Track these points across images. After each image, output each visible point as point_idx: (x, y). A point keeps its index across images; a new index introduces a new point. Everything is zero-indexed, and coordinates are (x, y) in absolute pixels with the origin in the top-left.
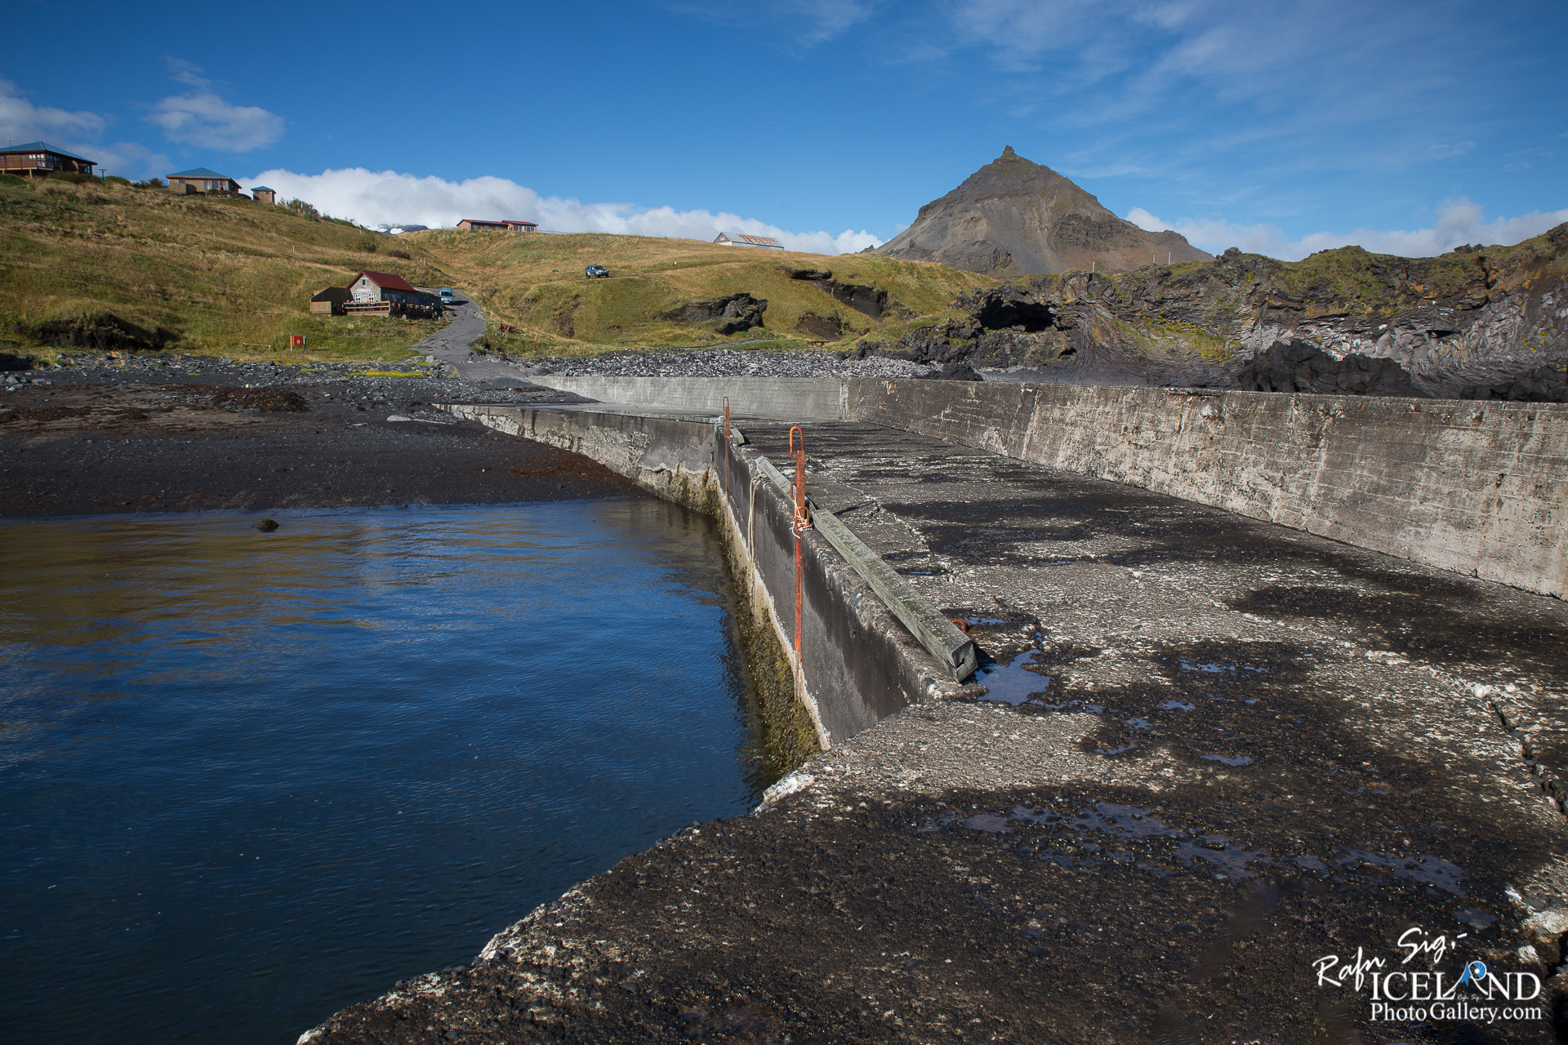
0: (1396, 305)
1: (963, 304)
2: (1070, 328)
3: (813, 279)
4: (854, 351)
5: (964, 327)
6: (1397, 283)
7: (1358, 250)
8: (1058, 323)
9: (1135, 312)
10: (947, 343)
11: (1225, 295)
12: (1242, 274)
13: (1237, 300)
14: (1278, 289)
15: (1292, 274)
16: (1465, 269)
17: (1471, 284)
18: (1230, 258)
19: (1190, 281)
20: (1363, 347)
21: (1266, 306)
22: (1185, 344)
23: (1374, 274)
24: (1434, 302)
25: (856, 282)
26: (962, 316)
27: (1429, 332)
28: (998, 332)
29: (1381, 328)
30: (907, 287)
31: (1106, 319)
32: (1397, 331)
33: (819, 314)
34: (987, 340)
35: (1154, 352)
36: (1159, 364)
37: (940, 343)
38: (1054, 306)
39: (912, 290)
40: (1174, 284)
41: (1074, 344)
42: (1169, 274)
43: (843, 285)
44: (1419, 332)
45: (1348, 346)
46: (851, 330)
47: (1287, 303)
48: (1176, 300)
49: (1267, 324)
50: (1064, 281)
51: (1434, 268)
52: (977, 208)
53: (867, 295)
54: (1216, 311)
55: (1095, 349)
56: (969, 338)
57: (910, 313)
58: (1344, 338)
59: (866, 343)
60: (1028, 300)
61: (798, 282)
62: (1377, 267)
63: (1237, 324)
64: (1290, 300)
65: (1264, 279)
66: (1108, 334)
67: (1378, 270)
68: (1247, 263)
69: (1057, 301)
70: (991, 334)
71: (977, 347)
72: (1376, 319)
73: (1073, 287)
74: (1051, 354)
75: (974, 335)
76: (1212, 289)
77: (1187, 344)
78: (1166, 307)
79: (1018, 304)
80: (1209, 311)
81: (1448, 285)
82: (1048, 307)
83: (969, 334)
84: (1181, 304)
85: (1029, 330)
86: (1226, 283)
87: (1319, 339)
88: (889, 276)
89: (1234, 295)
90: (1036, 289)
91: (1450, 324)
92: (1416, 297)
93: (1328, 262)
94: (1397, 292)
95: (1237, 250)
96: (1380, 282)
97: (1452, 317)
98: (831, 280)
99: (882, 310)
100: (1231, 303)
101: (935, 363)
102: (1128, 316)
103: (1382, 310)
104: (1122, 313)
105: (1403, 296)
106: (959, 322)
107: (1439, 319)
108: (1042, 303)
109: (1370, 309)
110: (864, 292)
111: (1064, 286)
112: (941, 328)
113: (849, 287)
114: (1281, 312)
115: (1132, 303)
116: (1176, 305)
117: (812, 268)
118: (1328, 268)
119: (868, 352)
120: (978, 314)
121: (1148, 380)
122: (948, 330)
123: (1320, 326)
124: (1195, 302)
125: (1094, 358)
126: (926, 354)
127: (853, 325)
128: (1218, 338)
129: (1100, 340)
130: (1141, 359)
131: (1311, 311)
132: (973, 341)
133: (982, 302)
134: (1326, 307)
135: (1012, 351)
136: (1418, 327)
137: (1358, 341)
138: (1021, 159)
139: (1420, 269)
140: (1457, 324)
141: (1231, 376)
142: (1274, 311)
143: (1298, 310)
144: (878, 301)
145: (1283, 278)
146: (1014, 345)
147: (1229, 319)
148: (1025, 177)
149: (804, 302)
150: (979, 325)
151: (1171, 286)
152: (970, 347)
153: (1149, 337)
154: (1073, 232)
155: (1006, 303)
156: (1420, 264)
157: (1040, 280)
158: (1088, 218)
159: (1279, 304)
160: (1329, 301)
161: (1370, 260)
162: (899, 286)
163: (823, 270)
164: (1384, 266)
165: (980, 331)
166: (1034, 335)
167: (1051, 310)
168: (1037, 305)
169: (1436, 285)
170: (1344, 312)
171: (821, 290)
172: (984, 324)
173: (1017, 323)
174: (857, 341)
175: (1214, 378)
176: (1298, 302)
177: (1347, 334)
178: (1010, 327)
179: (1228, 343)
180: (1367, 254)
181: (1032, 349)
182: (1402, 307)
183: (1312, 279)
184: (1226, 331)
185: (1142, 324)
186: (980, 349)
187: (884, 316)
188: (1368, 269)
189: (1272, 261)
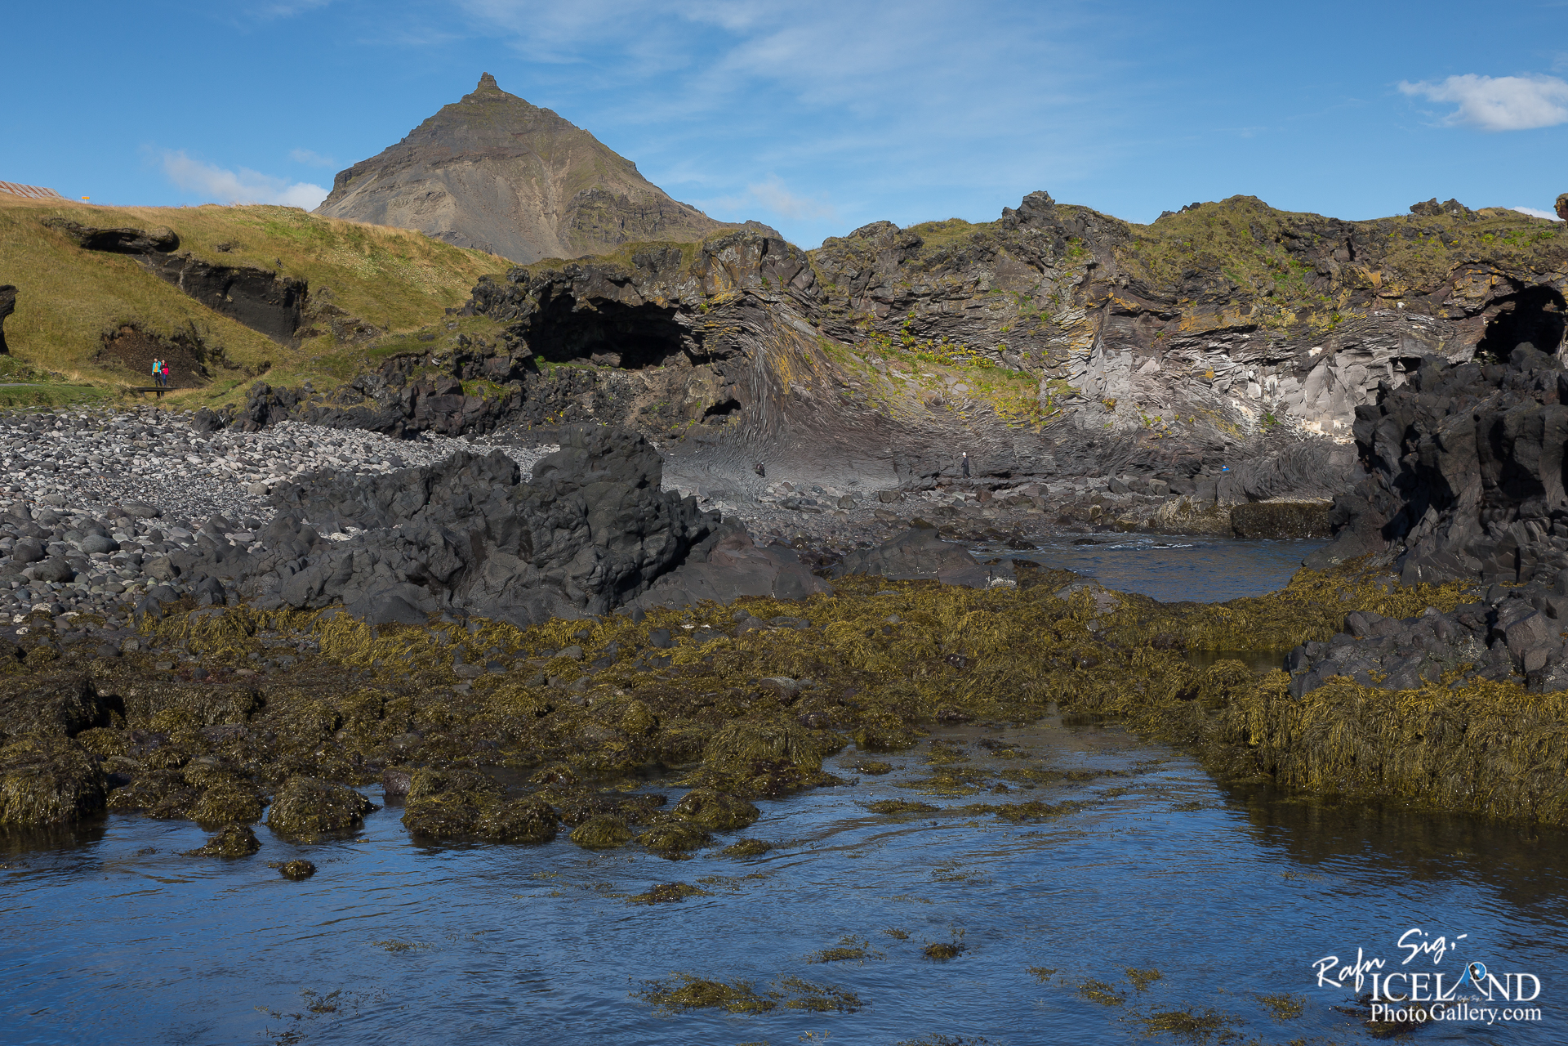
0: (1335, 309)
1: (488, 304)
2: (724, 357)
3: (136, 251)
4: (239, 409)
5: (492, 355)
6: (1335, 268)
7: (1255, 204)
8: (694, 348)
9: (854, 322)
10: (457, 390)
11: (1029, 287)
12: (1059, 246)
13: (1056, 298)
14: (1130, 276)
15: (1150, 245)
16: (1446, 241)
17: (1460, 270)
18: (1035, 213)
19: (961, 259)
20: (1282, 391)
21: (1108, 310)
22: (960, 388)
23: (1289, 250)
24: (1400, 304)
25: (235, 260)
26: (488, 331)
27: (1394, 361)
28: (566, 366)
29: (1312, 353)
30: (351, 273)
31: (803, 335)
32: (1340, 359)
33: (151, 327)
34: (543, 385)
35: (902, 404)
36: (913, 431)
37: (442, 389)
38: (686, 309)
39: (361, 282)
40: (930, 263)
41: (735, 392)
42: (917, 244)
43: (205, 266)
44: (1377, 360)
45: (1258, 388)
46: (228, 365)
47: (1147, 304)
48: (935, 297)
49: (1112, 346)
50: (708, 255)
51: (1395, 240)
52: (438, 177)
53: (262, 290)
54: (1014, 320)
55: (783, 401)
56: (506, 380)
57: (361, 330)
58: (1251, 374)
59: (269, 390)
60: (629, 298)
61: (98, 256)
62: (1293, 237)
63: (1058, 346)
64: (1152, 298)
65: (1104, 255)
66: (808, 368)
67: (1296, 243)
68: (1067, 222)
69: (693, 299)
70: (551, 371)
71: (524, 399)
72: (1304, 336)
73: (728, 269)
74: (683, 413)
75: (515, 374)
76: (1003, 276)
77: (963, 387)
78: (917, 312)
79: (607, 304)
80: (1002, 320)
81: (1423, 272)
82: (672, 311)
83: (505, 371)
84: (947, 306)
85: (628, 363)
86: (1030, 263)
87: (1210, 375)
88: (309, 250)
89: (1048, 288)
90: (647, 273)
91: (1429, 345)
92: (1367, 293)
93: (1209, 225)
94: (1336, 284)
95: (1046, 196)
96: (1303, 265)
97: (1433, 332)
98: (178, 253)
99: (296, 323)
100: (1044, 303)
101: (432, 435)
102: (843, 330)
103: (1312, 319)
104: (832, 324)
105: (1348, 292)
106: (482, 344)
107: (1410, 337)
108: (660, 302)
109: (1291, 318)
110: (254, 282)
111: (707, 265)
112: (443, 358)
113: (221, 270)
114: (1136, 323)
115: (849, 304)
116: (935, 307)
117: (131, 225)
118: (1210, 237)
119: (275, 412)
120: (523, 327)
121: (896, 465)
122: (459, 361)
123: (1208, 350)
124: (974, 302)
125: (780, 421)
126: (411, 416)
127: (233, 353)
128: (1023, 376)
129: (791, 381)
130: (879, 420)
131: (1192, 320)
132: (514, 386)
133: (531, 300)
134: (1218, 312)
135: (597, 407)
136: (1376, 352)
137: (1273, 379)
138: (509, 96)
139: (1373, 240)
140: (1441, 345)
141: (1055, 453)
142: (1124, 319)
143: (1166, 318)
144: (288, 302)
145: (1134, 255)
146: (601, 396)
147: (1042, 337)
148: (517, 127)
149: (112, 300)
150: (525, 350)
151: (925, 268)
152: (509, 399)
153: (889, 374)
154: (600, 220)
155: (581, 302)
156: (1373, 232)
157: (655, 254)
158: (624, 198)
159: (1132, 305)
160: (1223, 301)
161: (1279, 223)
162: (334, 272)
163: (156, 230)
164: (1308, 234)
165: (528, 363)
166: (639, 374)
167: (680, 318)
168: (650, 307)
169: (1402, 271)
170: (1250, 322)
171: (153, 276)
172: (536, 349)
173: (604, 348)
174: (246, 386)
175: (1024, 458)
176: (1166, 301)
177: (1254, 366)
178: (588, 357)
179: (1043, 386)
180: (1273, 213)
181: (640, 403)
182: (1347, 314)
183: (1190, 256)
184: (1038, 361)
185: (871, 347)
186: (529, 403)
187: (303, 335)
188: (1278, 240)
189: (1109, 221)
